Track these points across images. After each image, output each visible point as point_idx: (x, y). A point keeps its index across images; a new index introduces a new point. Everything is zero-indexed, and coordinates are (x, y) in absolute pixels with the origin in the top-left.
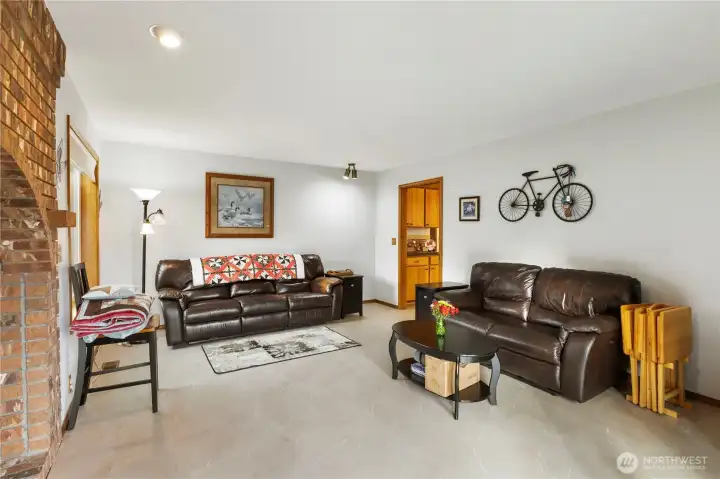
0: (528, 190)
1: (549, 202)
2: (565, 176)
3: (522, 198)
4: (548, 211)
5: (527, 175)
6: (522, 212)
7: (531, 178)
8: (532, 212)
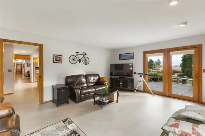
0: (77, 56)
1: (82, 60)
2: (85, 55)
3: (76, 58)
4: (81, 62)
5: (77, 53)
6: (76, 62)
7: (78, 54)
8: (78, 62)
